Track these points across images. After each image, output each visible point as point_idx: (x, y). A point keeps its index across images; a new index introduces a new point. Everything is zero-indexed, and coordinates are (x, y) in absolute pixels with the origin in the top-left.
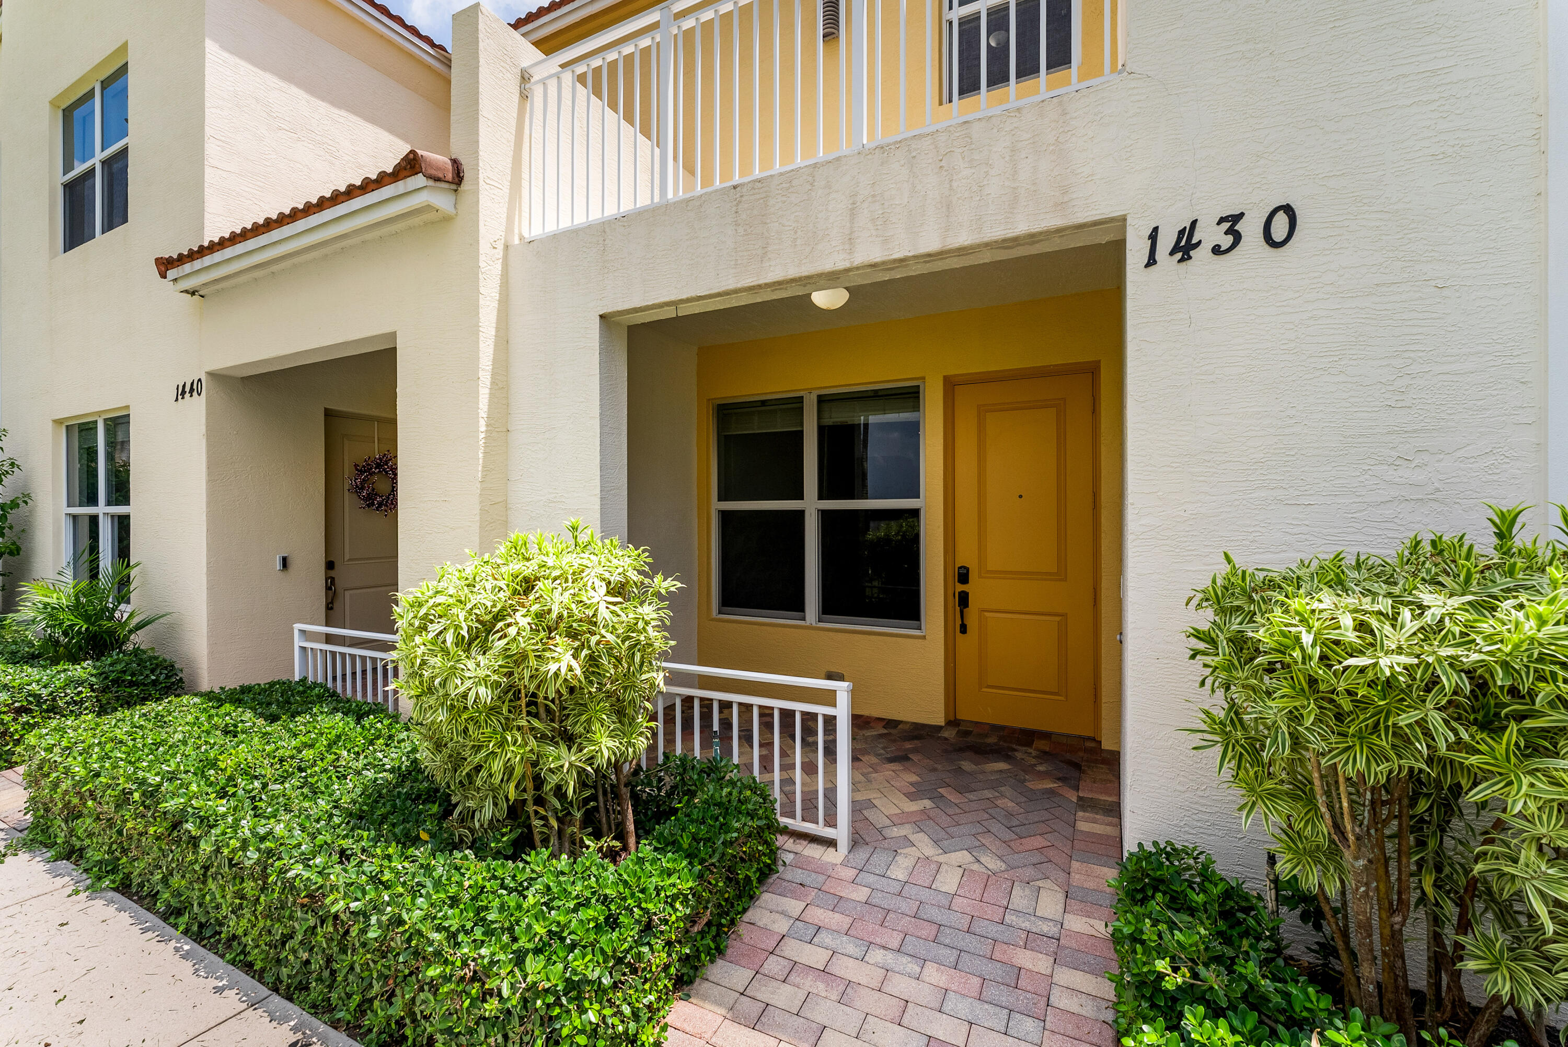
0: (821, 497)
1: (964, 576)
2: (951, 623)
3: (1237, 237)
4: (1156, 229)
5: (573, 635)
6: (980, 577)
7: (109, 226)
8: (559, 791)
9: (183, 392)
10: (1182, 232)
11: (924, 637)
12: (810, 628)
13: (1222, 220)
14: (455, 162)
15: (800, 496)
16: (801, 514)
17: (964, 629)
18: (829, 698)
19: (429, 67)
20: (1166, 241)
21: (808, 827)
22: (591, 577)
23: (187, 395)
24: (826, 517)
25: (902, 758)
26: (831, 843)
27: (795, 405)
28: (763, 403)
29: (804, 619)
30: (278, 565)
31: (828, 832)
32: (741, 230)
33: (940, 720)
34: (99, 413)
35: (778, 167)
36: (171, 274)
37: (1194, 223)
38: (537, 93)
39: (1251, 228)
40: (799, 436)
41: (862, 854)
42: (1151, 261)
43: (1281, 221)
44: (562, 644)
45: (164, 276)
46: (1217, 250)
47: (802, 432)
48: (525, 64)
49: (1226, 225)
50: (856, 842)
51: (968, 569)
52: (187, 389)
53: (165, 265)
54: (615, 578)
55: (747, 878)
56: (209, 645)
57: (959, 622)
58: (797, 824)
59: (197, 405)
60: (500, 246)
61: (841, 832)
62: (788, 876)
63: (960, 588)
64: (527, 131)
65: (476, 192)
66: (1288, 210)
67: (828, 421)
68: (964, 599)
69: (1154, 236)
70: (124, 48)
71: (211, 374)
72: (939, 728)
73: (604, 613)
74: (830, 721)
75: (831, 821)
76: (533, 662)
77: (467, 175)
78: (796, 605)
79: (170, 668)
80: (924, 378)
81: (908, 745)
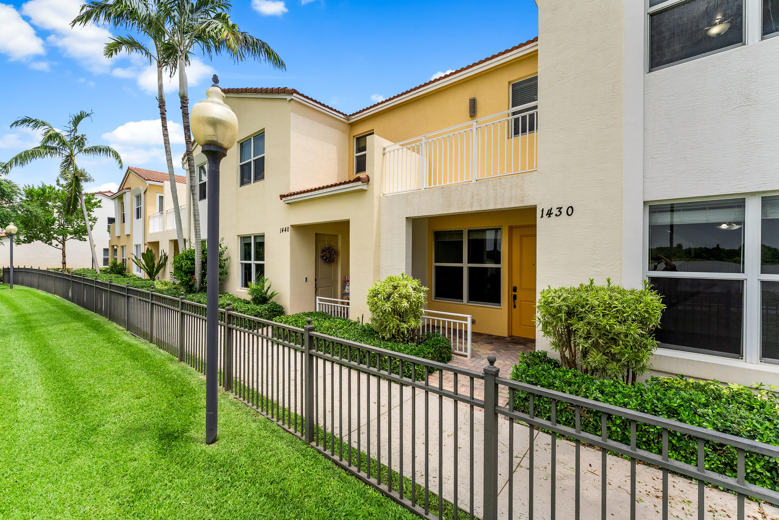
0: (468, 263)
1: (515, 290)
2: (510, 305)
3: (561, 213)
4: (543, 209)
5: (406, 298)
6: (520, 290)
7: (256, 179)
8: (403, 333)
9: (283, 231)
10: (549, 210)
11: (501, 309)
12: (465, 305)
13: (557, 208)
14: (368, 176)
15: (461, 262)
16: (462, 268)
17: (515, 307)
18: (466, 319)
19: (342, 121)
20: (545, 212)
21: (460, 352)
22: (409, 286)
23: (284, 231)
24: (470, 269)
25: (491, 343)
26: (466, 356)
27: (460, 233)
28: (450, 231)
29: (463, 302)
30: (305, 280)
31: (465, 354)
32: (444, 199)
33: (506, 335)
34: (252, 234)
35: (453, 182)
36: (284, 199)
37: (551, 208)
38: (388, 154)
39: (564, 211)
40: (462, 242)
41: (473, 359)
42: (542, 217)
43: (570, 210)
44: (405, 301)
45: (281, 199)
46: (556, 215)
47: (462, 241)
48: (384, 146)
49: (558, 210)
50: (472, 356)
51: (516, 287)
52: (284, 229)
53: (282, 197)
54: (414, 287)
55: (444, 357)
56: (290, 302)
57: (513, 304)
58: (457, 351)
59: (287, 235)
60: (378, 197)
61: (469, 353)
62: (454, 361)
63: (514, 293)
64: (384, 164)
65: (373, 185)
66: (572, 207)
67: (471, 238)
68: (515, 297)
69: (543, 211)
70: (264, 129)
71: (292, 226)
72: (506, 337)
73: (413, 294)
74: (466, 325)
75: (466, 351)
76: (399, 304)
77: (370, 180)
78: (460, 297)
79: (281, 307)
80: (502, 226)
81: (494, 340)
